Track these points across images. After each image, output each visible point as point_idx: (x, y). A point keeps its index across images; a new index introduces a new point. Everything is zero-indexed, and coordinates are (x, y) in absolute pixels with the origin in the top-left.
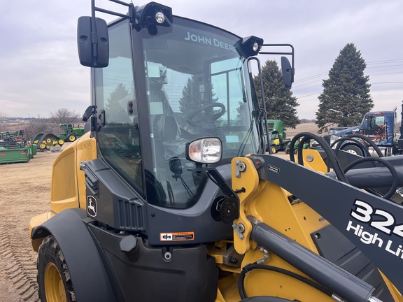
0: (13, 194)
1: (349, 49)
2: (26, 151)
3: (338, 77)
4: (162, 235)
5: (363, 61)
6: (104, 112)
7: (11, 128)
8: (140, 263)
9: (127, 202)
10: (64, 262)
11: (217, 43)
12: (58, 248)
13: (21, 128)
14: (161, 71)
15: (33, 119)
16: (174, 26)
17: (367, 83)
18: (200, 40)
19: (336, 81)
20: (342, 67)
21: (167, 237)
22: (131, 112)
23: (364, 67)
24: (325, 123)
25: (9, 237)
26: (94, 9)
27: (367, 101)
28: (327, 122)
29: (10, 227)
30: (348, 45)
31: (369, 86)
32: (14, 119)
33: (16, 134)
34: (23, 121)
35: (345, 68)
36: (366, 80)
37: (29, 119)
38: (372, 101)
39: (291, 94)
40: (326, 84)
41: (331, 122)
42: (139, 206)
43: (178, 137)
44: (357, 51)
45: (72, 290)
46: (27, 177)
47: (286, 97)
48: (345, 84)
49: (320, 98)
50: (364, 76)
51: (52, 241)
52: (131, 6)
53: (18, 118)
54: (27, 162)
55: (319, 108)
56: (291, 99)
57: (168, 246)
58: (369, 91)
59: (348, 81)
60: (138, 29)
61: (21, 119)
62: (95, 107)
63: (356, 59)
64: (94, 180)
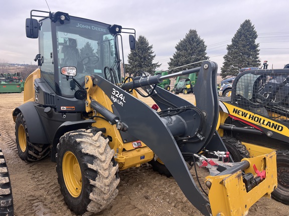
0: (9, 108)
1: (246, 23)
2: (20, 85)
3: (238, 43)
4: (62, 107)
5: (256, 33)
6: (43, 57)
7: (12, 71)
8: (53, 118)
9: (49, 94)
10: (25, 121)
11: (94, 28)
12: (23, 117)
13: (18, 71)
14: (65, 40)
15: (27, 65)
16: (71, 21)
17: (258, 48)
18: (84, 27)
19: (236, 46)
20: (241, 36)
21: (64, 108)
22: (51, 57)
23: (256, 37)
24: (226, 76)
25: (5, 126)
26: (31, 16)
27: (256, 61)
28: (228, 74)
29: (6, 122)
30: (246, 21)
31: (258, 51)
32: (14, 65)
33: (15, 75)
34: (20, 66)
35: (243, 37)
36: (257, 46)
37: (24, 65)
38: (260, 61)
39: (206, 54)
40: (229, 48)
41: (230, 74)
42: (53, 96)
43: (84, 71)
44: (252, 25)
45: (27, 132)
46: (19, 101)
47: (201, 56)
48: (242, 48)
49: (224, 58)
50: (256, 43)
51: (20, 114)
52: (50, 13)
53: (16, 64)
54: (20, 92)
55: (224, 65)
56: (205, 57)
57: (64, 112)
58: (258, 54)
59: (244, 46)
60: (55, 22)
61: (18, 65)
62: (40, 55)
63: (251, 31)
64: (37, 86)
